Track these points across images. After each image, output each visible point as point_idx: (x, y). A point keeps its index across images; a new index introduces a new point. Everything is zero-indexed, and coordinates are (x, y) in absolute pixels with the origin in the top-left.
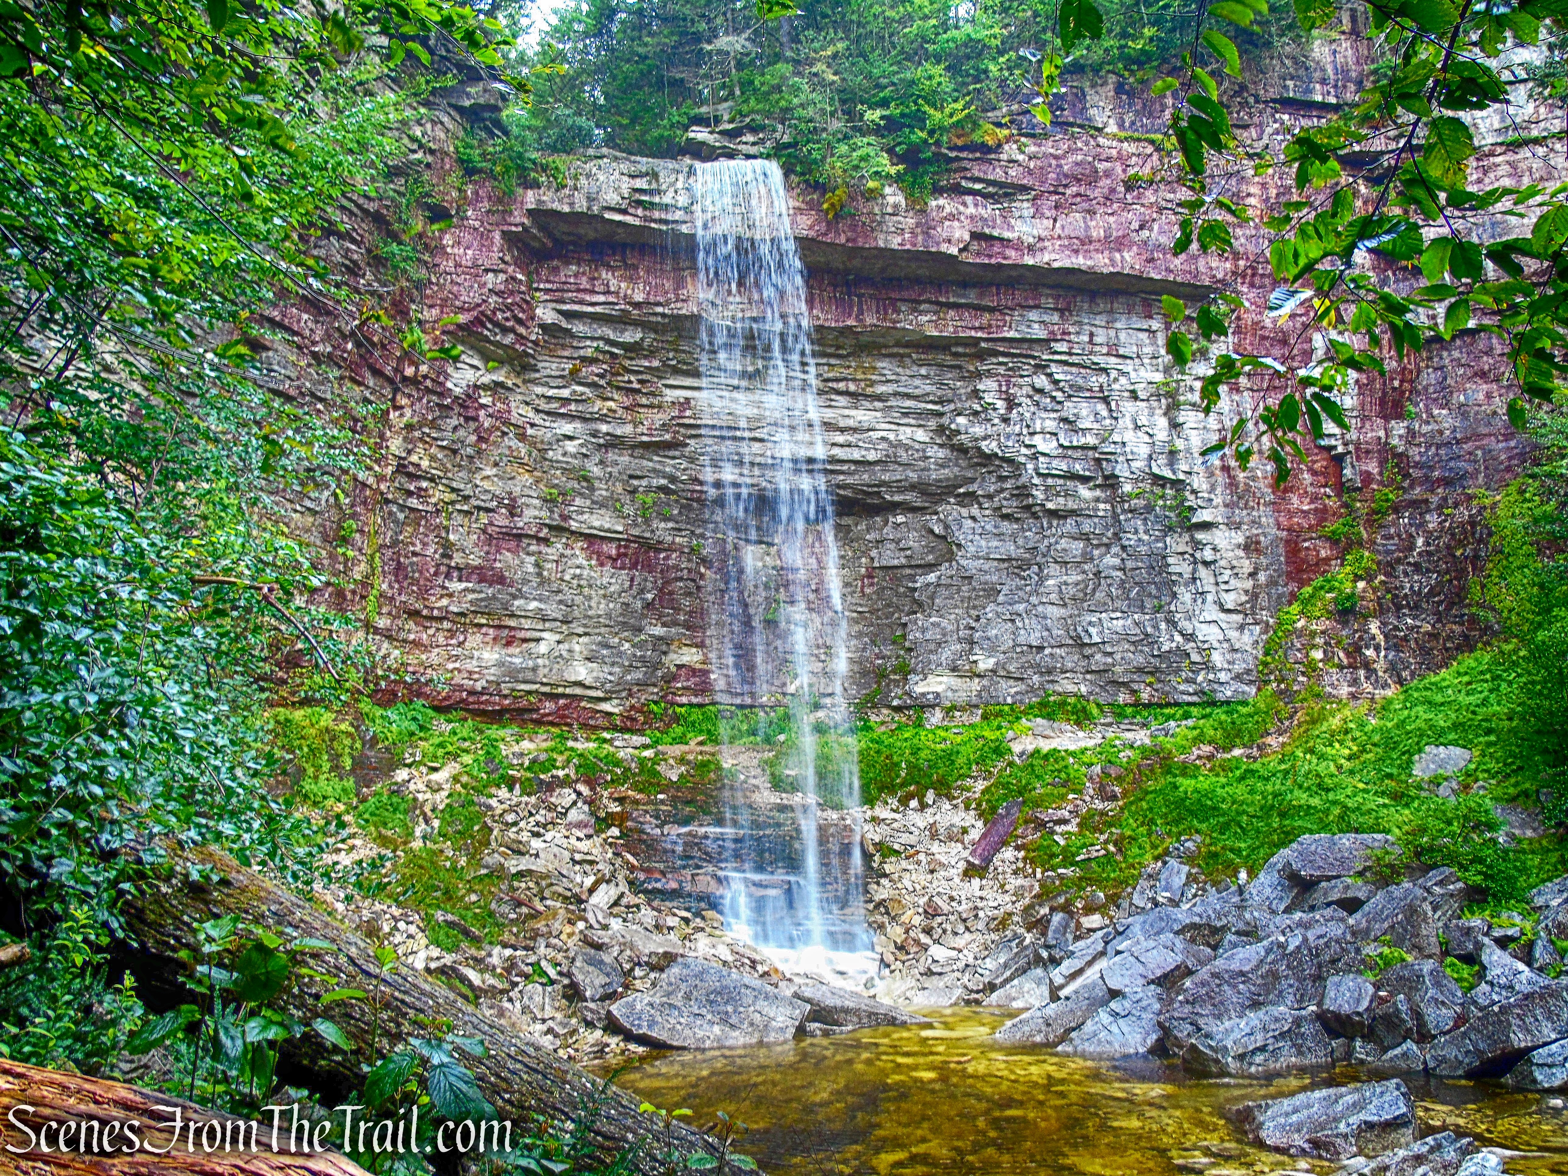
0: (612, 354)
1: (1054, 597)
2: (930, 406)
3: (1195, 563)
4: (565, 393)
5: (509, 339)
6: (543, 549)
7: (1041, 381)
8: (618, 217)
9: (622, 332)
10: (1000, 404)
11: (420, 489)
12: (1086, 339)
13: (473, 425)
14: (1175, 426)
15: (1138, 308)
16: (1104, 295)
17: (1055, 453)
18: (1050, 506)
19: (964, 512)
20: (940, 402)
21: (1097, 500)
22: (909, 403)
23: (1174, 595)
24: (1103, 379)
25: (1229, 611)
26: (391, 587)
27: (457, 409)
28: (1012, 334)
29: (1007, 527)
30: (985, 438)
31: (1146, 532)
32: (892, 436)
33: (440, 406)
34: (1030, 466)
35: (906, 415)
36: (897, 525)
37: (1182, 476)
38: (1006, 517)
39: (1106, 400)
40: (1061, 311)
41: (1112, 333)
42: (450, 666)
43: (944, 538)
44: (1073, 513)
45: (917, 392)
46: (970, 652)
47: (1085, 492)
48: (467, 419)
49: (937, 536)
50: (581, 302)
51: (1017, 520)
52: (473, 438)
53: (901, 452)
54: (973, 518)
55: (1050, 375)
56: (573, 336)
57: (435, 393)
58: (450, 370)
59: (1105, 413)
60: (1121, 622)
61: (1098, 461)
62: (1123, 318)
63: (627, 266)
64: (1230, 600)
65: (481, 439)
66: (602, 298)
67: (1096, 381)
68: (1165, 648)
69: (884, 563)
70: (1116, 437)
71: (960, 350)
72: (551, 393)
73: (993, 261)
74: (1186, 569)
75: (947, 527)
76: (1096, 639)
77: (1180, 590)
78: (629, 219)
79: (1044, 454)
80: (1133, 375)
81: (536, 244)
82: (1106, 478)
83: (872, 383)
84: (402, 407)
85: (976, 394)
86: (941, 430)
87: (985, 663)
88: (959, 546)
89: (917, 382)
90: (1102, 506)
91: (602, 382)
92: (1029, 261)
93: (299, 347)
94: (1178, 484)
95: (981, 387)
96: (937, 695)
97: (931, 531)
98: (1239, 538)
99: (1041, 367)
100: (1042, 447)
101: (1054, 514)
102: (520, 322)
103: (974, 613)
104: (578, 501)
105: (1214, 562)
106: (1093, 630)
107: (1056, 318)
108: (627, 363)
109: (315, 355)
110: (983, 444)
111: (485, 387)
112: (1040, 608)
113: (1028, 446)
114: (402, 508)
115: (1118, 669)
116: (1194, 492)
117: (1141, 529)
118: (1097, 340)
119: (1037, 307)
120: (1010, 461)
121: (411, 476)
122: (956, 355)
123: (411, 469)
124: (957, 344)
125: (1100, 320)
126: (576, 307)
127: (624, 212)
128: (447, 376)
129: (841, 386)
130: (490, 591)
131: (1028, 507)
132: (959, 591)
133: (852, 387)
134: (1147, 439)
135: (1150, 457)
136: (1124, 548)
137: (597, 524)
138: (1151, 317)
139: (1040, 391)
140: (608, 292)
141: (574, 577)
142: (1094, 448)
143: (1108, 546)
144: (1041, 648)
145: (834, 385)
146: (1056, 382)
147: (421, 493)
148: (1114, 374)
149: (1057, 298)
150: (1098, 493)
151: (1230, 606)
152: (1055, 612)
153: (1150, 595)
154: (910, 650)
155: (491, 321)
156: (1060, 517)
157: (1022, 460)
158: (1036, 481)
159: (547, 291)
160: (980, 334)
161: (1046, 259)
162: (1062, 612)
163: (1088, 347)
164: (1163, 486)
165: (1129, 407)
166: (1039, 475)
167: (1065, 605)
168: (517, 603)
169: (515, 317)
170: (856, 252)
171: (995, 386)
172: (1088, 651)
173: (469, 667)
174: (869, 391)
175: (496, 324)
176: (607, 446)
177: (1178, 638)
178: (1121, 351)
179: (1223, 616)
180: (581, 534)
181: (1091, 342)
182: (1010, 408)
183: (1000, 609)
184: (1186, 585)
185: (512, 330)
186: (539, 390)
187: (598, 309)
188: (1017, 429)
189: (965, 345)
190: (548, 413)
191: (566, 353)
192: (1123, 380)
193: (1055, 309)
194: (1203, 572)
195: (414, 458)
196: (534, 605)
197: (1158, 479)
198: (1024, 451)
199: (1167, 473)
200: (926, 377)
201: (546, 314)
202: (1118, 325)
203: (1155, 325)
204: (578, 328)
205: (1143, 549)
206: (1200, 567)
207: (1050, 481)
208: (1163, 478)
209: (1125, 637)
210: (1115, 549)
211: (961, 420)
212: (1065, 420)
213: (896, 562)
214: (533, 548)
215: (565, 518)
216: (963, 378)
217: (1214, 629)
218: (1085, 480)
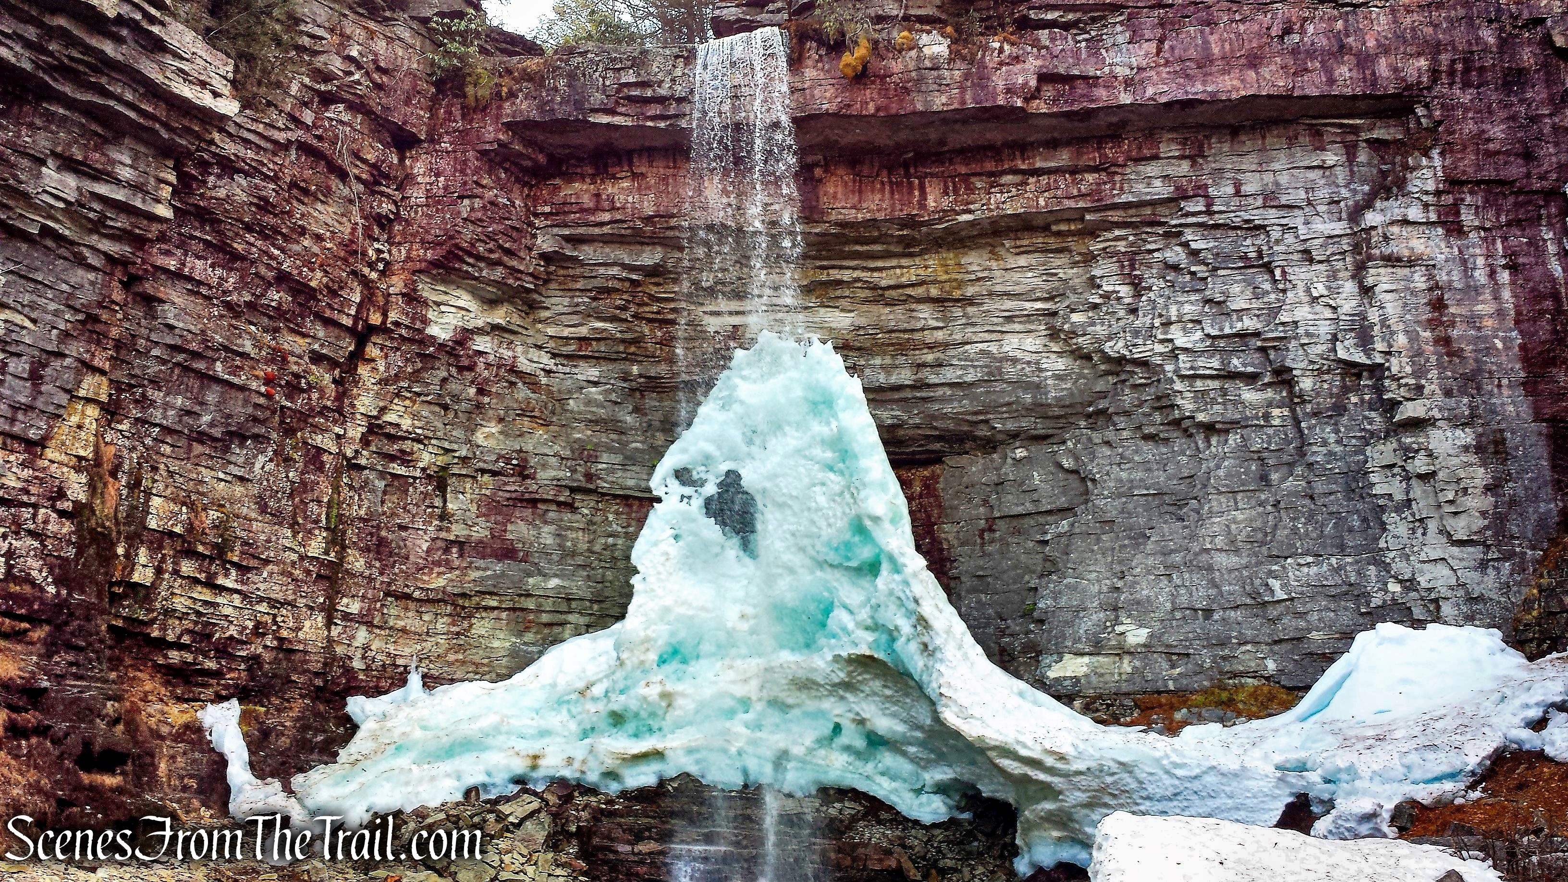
0: (632, 281)
1: (1220, 542)
2: (1039, 305)
3: (1408, 479)
4: (583, 331)
5: (498, 273)
6: (567, 516)
7: (1176, 254)
8: (605, 119)
9: (638, 255)
10: (1125, 291)
11: (403, 451)
12: (1230, 190)
13: (469, 376)
14: (1366, 291)
15: (1304, 139)
16: (1253, 128)
17: (1200, 346)
18: (1201, 417)
19: (1097, 437)
20: (1051, 298)
21: (1270, 404)
22: (1009, 304)
23: (1383, 527)
24: (1261, 240)
25: (1461, 543)
26: (369, 566)
27: (444, 358)
28: (1124, 198)
29: (1149, 451)
30: (1110, 338)
31: (1339, 442)
32: (993, 348)
33: (423, 356)
34: (1169, 368)
35: (1009, 319)
36: (1017, 461)
37: (1379, 359)
38: (1147, 438)
39: (1268, 268)
40: (1192, 158)
41: (1268, 178)
42: (451, 657)
43: (1075, 472)
44: (1235, 424)
45: (1018, 289)
46: (1117, 622)
47: (1249, 395)
48: (461, 369)
49: (1067, 471)
50: (587, 225)
51: (1166, 440)
52: (472, 391)
53: (1008, 368)
54: (1108, 443)
55: (1186, 245)
56: (582, 265)
57: (411, 341)
58: (431, 315)
59: (1267, 286)
60: (1314, 570)
61: (1263, 350)
62: (1282, 155)
63: (635, 176)
64: (1461, 528)
65: (481, 392)
66: (606, 217)
67: (1249, 246)
68: (1376, 602)
69: (1006, 511)
70: (1284, 317)
71: (1063, 227)
72: (566, 332)
73: (1076, 107)
74: (1396, 489)
75: (1077, 459)
76: (1280, 595)
77: (1391, 518)
78: (618, 120)
79: (1186, 350)
80: (1302, 230)
81: (527, 163)
82: (1277, 372)
83: (961, 284)
84: (373, 360)
85: (1093, 283)
86: (1054, 334)
87: (1136, 636)
88: (1094, 481)
89: (1016, 276)
90: (1276, 412)
91: (627, 315)
92: (1126, 99)
93: (208, 298)
94: (1377, 371)
95: (1097, 272)
96: (1077, 679)
97: (1060, 466)
98: (1466, 437)
99: (1173, 235)
100: (1181, 341)
101: (1209, 428)
102: (509, 252)
103: (1117, 568)
104: (605, 457)
105: (1434, 474)
106: (1275, 584)
107: (1185, 167)
108: (653, 290)
109: (228, 306)
110: (1107, 347)
111: (480, 331)
112: (1204, 557)
113: (1162, 341)
114: (382, 475)
115: (1315, 635)
116: (1396, 379)
117: (1332, 437)
118: (1247, 189)
119: (1156, 157)
120: (1144, 363)
121: (392, 438)
122: (1059, 234)
123: (390, 430)
124: (1058, 222)
125: (1249, 162)
126: (581, 230)
127: (612, 112)
128: (426, 322)
129: (919, 291)
130: (498, 568)
131: (1177, 423)
132: (1098, 541)
133: (934, 292)
134: (1328, 313)
135: (1335, 338)
136: (1310, 465)
137: (631, 483)
138: (1323, 149)
139: (1176, 268)
140: (613, 209)
141: (606, 547)
142: (1257, 334)
143: (1291, 465)
144: (1208, 612)
145: (909, 291)
146: (1195, 253)
147: (405, 458)
148: (1275, 234)
149: (1184, 143)
150: (1270, 394)
151: (1461, 535)
152: (1222, 560)
153: (1351, 530)
154: (1042, 622)
155: (470, 255)
156: (1219, 432)
157: (1158, 360)
158: (1178, 386)
159: (547, 215)
160: (1081, 204)
161: (1150, 91)
162: (1234, 560)
163: (1236, 201)
164: (1359, 376)
165: (1300, 274)
166: (1182, 377)
167: (1237, 551)
168: (531, 581)
169: (500, 247)
170: (894, 121)
171: (1115, 267)
172: (1273, 612)
173: (477, 659)
174: (957, 294)
175: (479, 258)
176: (641, 391)
177: (1394, 587)
178: (1284, 200)
179: (1455, 550)
180: (615, 496)
181: (1237, 193)
182: (1138, 295)
183: (1150, 561)
184: (1398, 510)
185: (499, 263)
186: (551, 331)
187: (606, 229)
188: (1148, 320)
189: (1069, 221)
190: (569, 357)
191: (579, 286)
192: (1289, 238)
193: (1182, 157)
194: (1418, 490)
195: (390, 417)
196: (553, 582)
197: (1351, 369)
198: (1159, 348)
199: (1359, 357)
200: (1030, 268)
201: (545, 243)
202: (1276, 166)
203: (1331, 158)
204: (587, 253)
205: (1337, 466)
206: (1414, 482)
207: (1199, 384)
208: (1354, 365)
209: (1319, 589)
210: (1299, 470)
211: (1076, 318)
212: (1208, 301)
213: (1020, 510)
214: (551, 515)
215: (589, 477)
216: (1075, 264)
217: (1442, 571)
218: (1251, 378)
